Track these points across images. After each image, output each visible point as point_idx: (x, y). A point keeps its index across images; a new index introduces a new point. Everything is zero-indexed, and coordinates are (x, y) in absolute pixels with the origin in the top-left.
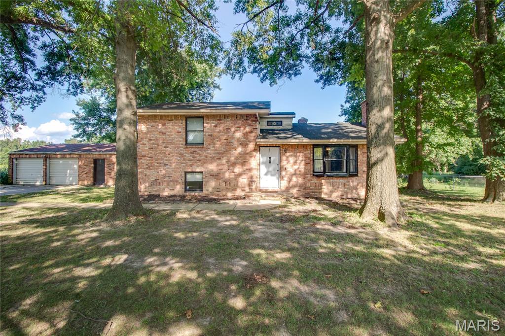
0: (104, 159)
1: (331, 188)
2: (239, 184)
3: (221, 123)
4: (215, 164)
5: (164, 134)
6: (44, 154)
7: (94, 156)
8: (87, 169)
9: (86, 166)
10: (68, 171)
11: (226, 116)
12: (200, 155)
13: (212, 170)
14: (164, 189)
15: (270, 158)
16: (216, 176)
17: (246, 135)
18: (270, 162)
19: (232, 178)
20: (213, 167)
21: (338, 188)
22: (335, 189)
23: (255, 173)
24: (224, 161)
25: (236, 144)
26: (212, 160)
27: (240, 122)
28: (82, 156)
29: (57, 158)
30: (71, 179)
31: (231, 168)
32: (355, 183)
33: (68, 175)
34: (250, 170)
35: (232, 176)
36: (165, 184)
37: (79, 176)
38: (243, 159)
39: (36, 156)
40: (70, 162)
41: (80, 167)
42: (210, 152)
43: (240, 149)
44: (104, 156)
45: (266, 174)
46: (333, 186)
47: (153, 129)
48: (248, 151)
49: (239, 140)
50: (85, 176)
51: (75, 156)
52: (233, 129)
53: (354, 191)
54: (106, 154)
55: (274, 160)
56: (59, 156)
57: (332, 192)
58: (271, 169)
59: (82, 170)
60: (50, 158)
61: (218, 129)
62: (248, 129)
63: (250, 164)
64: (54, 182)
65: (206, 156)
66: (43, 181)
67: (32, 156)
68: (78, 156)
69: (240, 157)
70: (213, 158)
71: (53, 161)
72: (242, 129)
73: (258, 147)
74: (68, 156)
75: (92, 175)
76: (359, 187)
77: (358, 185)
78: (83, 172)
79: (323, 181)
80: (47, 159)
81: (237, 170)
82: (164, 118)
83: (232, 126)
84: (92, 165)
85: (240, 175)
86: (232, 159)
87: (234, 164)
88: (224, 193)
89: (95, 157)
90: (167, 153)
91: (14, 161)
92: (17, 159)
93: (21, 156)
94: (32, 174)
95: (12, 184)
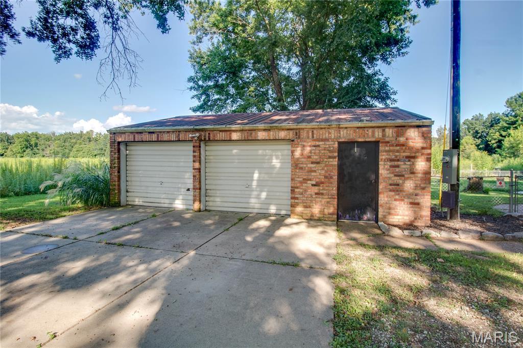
0: (376, 143)
6: (195, 131)
7: (343, 133)
8: (319, 173)
9: (318, 163)
10: (256, 176)
28: (304, 134)
29: (230, 140)
30: (264, 195)
33: (255, 183)
37: (293, 191)
39: (173, 137)
40: (261, 150)
41: (296, 165)
44: (378, 134)
50: (312, 192)
51: (282, 134)
54: (383, 128)
56: (235, 136)
59: (302, 175)
60: (208, 141)
64: (218, 204)
66: (194, 201)
67: (166, 137)
68: (291, 135)
74: (261, 135)
75: (333, 190)
78: (305, 180)
80: (202, 145)
84: (335, 162)
89: (345, 136)
91: (122, 148)
92: (126, 144)
93: (138, 137)
94: (162, 183)
95: (118, 205)
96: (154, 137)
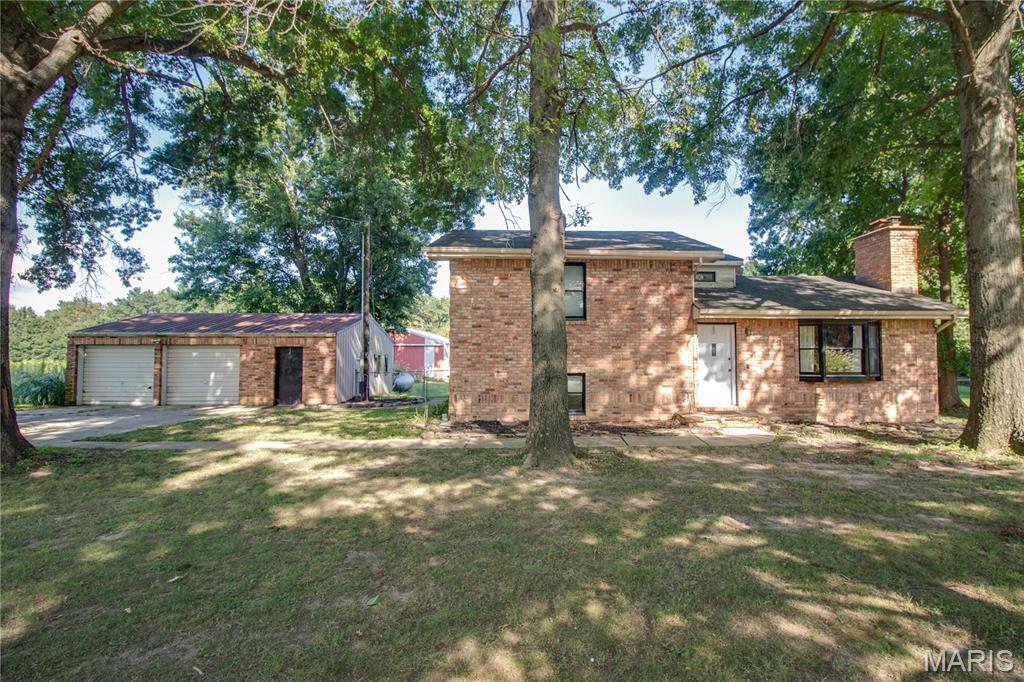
0: (301, 348)
1: (833, 404)
2: (659, 398)
3: (622, 276)
4: (609, 358)
5: (503, 296)
6: (157, 336)
7: (278, 341)
8: (260, 370)
9: (260, 362)
10: (212, 375)
11: (630, 263)
12: (580, 340)
13: (604, 371)
14: (504, 410)
15: (714, 345)
16: (612, 382)
17: (669, 300)
18: (714, 354)
19: (644, 387)
20: (604, 365)
21: (847, 403)
22: (842, 406)
23: (686, 376)
24: (627, 352)
25: (650, 318)
26: (603, 350)
27: (658, 275)
28: (249, 341)
29: (189, 345)
30: (218, 393)
31: (641, 366)
32: (878, 395)
33: (211, 384)
34: (679, 369)
35: (644, 382)
36: (507, 399)
37: (240, 385)
38: (665, 350)
39: (136, 341)
40: (218, 353)
41: (243, 364)
42: (600, 334)
43: (658, 330)
44: (302, 342)
45: (707, 378)
46: (837, 400)
47: (482, 286)
48: (674, 333)
49: (655, 310)
50: (255, 385)
51: (232, 342)
52: (644, 290)
53: (876, 409)
54: (305, 338)
55: (722, 351)
56: (193, 341)
57: (835, 411)
58: (715, 368)
59: (247, 372)
60: (169, 345)
61: (614, 289)
62: (673, 290)
63: (678, 358)
64: (179, 399)
65: (592, 343)
66: (155, 397)
67: (128, 341)
68: (240, 341)
69: (660, 344)
70: (604, 346)
71: (177, 353)
72: (662, 288)
73: (694, 325)
74: (214, 342)
75: (272, 382)
76: (884, 401)
77: (882, 397)
78: (251, 376)
79: (819, 391)
80: (164, 348)
81: (654, 370)
82: (504, 264)
83: (642, 283)
84: (273, 361)
85: (659, 380)
86: (644, 348)
87: (647, 359)
88: (628, 417)
89: (280, 343)
90: (511, 336)
91: (80, 351)
92: (85, 347)
93: (98, 341)
94: (122, 382)
95: (74, 404)
96: (116, 341)
